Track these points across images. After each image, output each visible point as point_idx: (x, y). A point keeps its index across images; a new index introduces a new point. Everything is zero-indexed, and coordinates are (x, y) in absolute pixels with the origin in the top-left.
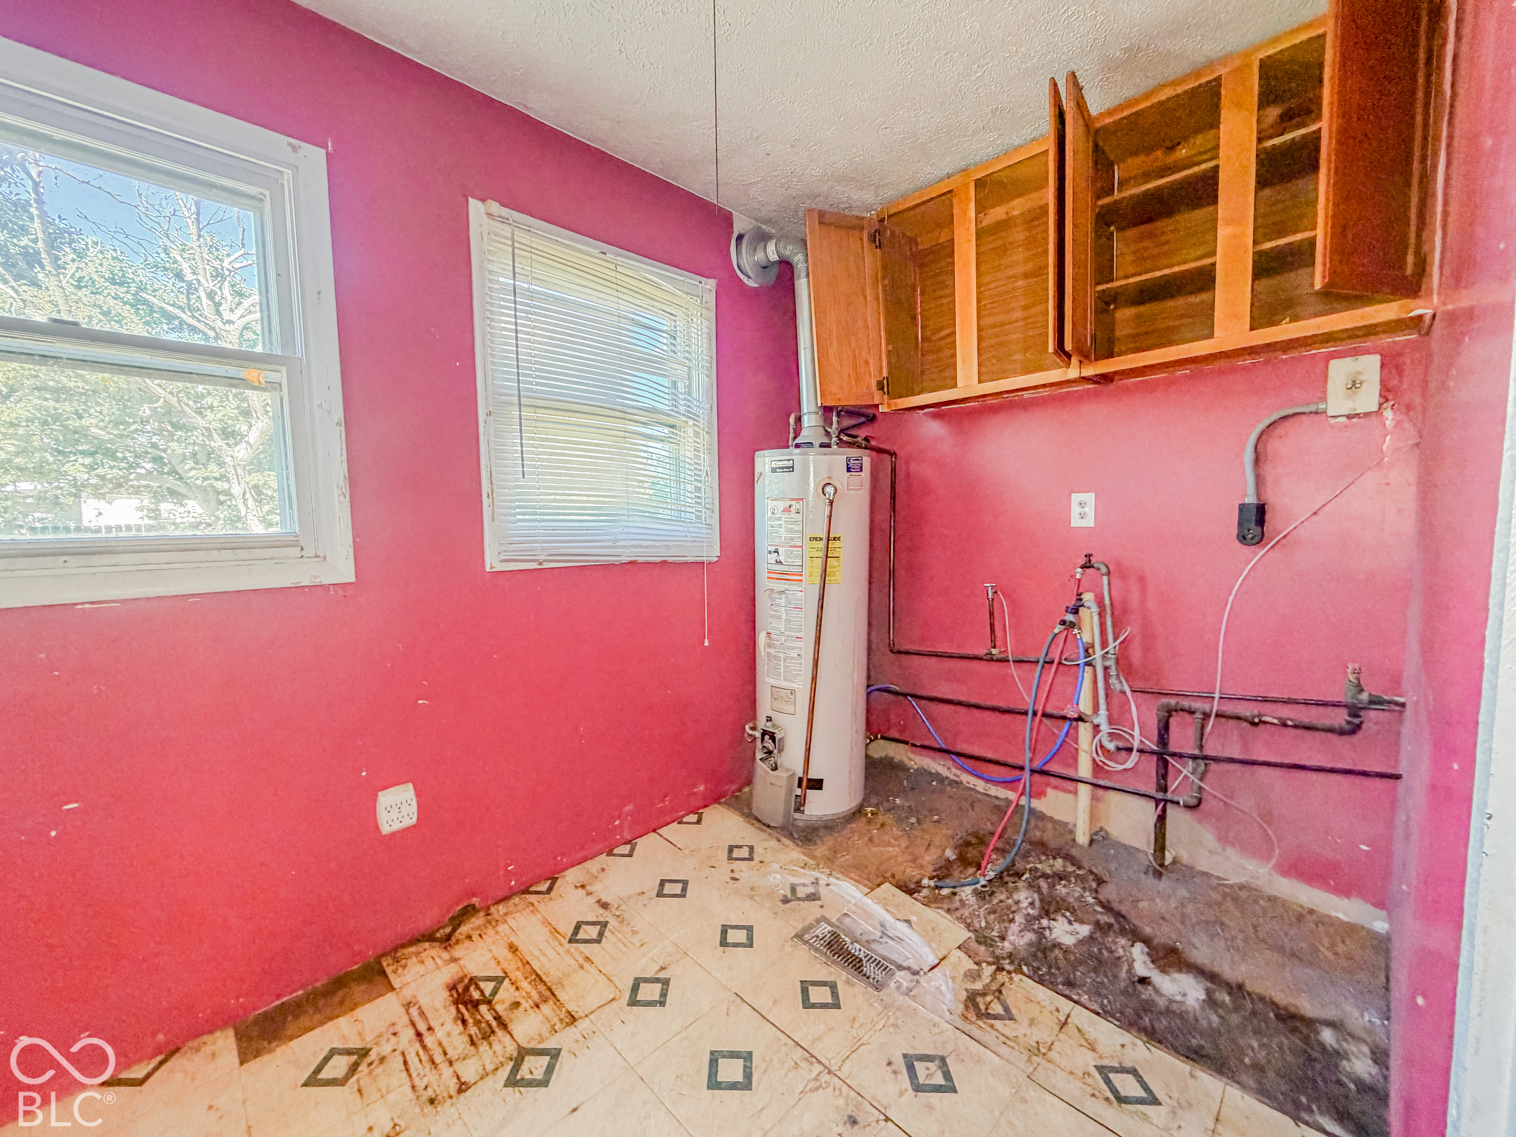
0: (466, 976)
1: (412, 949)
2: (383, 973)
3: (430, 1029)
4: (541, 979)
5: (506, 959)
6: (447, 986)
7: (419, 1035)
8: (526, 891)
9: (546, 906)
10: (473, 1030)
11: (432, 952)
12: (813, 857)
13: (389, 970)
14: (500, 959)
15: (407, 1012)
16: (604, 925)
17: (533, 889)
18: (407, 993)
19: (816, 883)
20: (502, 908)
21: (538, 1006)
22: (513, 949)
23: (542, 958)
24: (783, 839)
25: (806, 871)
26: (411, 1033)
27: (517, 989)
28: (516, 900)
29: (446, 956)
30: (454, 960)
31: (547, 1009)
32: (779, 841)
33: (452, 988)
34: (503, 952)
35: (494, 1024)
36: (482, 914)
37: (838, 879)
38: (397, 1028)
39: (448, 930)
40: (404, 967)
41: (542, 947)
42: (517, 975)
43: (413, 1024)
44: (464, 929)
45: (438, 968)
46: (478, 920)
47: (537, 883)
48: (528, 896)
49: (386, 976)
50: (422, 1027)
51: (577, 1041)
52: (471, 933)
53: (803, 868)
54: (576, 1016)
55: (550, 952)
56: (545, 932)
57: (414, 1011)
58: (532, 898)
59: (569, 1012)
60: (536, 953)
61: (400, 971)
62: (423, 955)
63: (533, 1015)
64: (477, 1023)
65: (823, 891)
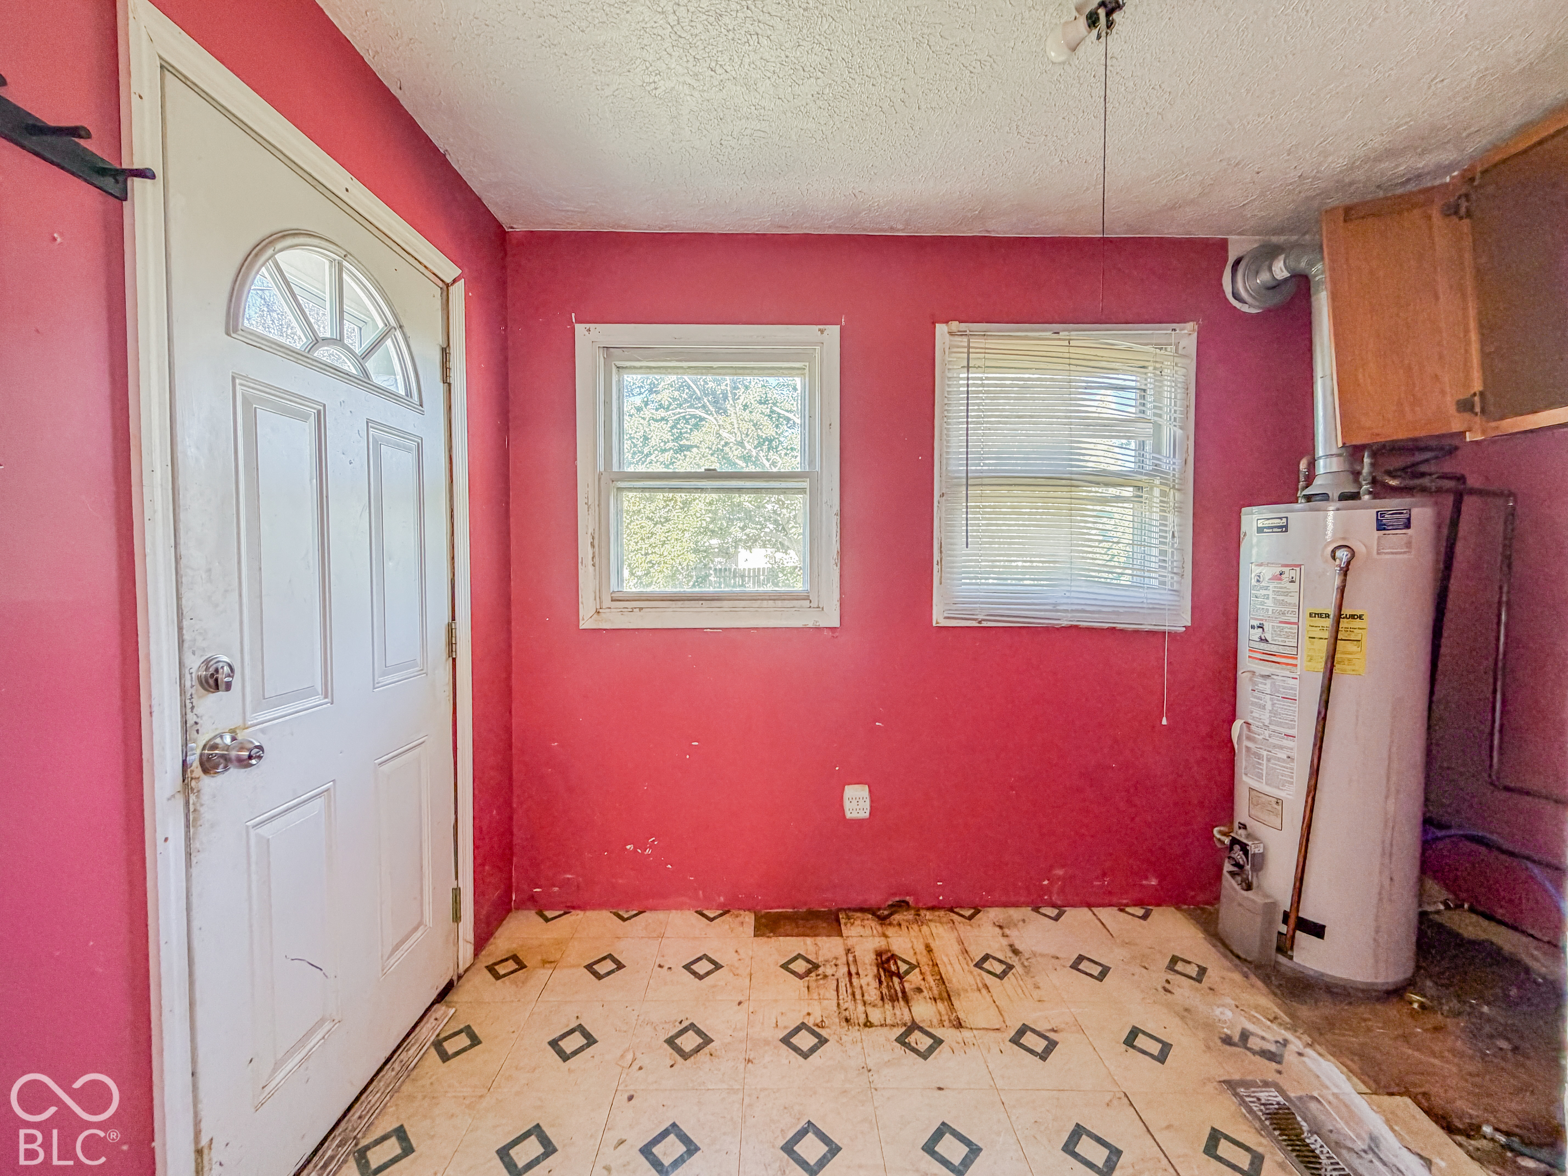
0: (889, 951)
1: (859, 914)
2: (838, 921)
3: (858, 974)
4: (944, 983)
5: (921, 953)
6: (876, 951)
7: (850, 974)
8: (951, 910)
9: (965, 929)
10: (885, 991)
11: (872, 923)
12: (1292, 1016)
13: (843, 921)
14: (917, 951)
15: (847, 954)
16: (1011, 967)
17: (956, 910)
18: (850, 942)
19: (1285, 1043)
20: (928, 915)
21: (935, 1000)
22: (929, 949)
23: (949, 967)
24: (1252, 977)
25: (1274, 1027)
26: (845, 969)
27: (924, 979)
28: (942, 913)
29: (879, 928)
30: (885, 935)
31: (941, 1006)
32: (1247, 977)
33: (879, 954)
34: (920, 948)
35: (900, 995)
36: (913, 912)
37: (1320, 1054)
38: (838, 962)
39: (886, 913)
40: (852, 924)
41: (951, 958)
42: (926, 969)
43: (848, 964)
44: (897, 917)
45: (873, 936)
46: (909, 915)
47: (961, 907)
48: (952, 914)
49: (840, 925)
50: (853, 971)
51: (958, 1043)
52: (901, 922)
53: (1271, 1021)
54: (963, 1024)
55: (957, 967)
56: (957, 948)
57: (851, 959)
58: (955, 917)
59: (958, 1018)
60: (945, 959)
61: (849, 925)
62: (866, 922)
63: (930, 1005)
64: (888, 986)
65: (1289, 1056)
